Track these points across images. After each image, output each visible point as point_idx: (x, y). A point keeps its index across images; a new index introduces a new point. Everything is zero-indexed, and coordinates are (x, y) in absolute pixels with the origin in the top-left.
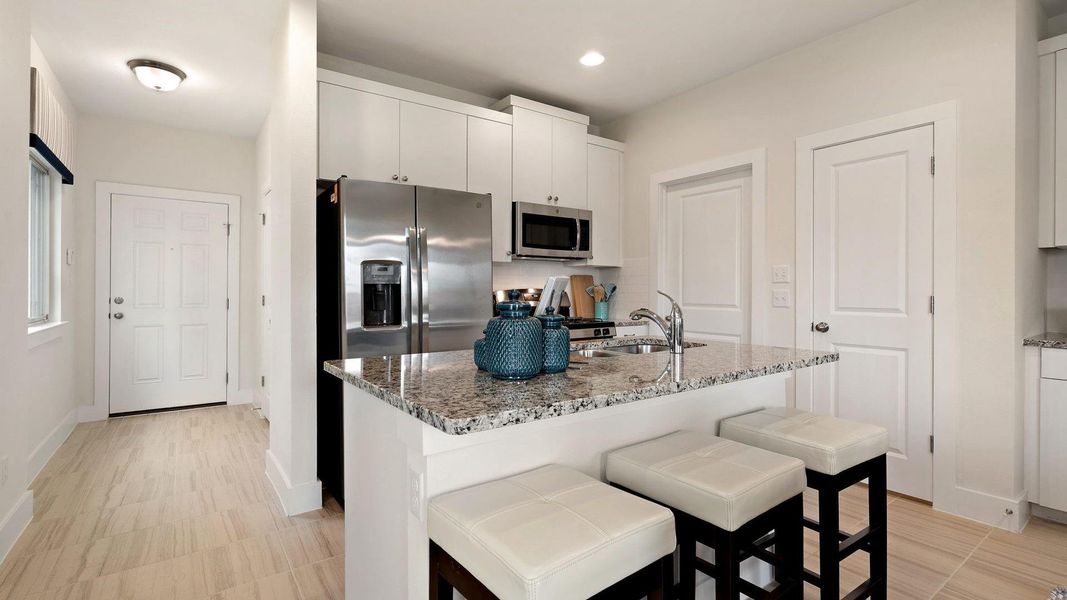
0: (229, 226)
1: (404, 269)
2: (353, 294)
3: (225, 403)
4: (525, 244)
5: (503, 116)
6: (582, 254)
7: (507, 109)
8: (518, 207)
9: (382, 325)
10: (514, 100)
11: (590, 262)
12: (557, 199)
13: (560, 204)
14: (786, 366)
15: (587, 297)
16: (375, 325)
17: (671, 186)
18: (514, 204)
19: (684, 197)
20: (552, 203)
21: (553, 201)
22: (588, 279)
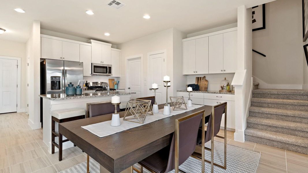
0: (17, 65)
1: (61, 78)
2: (49, 83)
3: (16, 112)
4: (94, 72)
5: (89, 44)
6: (110, 74)
7: (90, 43)
8: (93, 64)
9: (56, 89)
10: (92, 41)
11: (112, 76)
12: (103, 62)
13: (104, 63)
14: (121, 94)
15: (113, 84)
16: (54, 90)
17: (129, 60)
18: (92, 63)
19: (132, 62)
20: (102, 63)
21: (102, 62)
22: (113, 80)
